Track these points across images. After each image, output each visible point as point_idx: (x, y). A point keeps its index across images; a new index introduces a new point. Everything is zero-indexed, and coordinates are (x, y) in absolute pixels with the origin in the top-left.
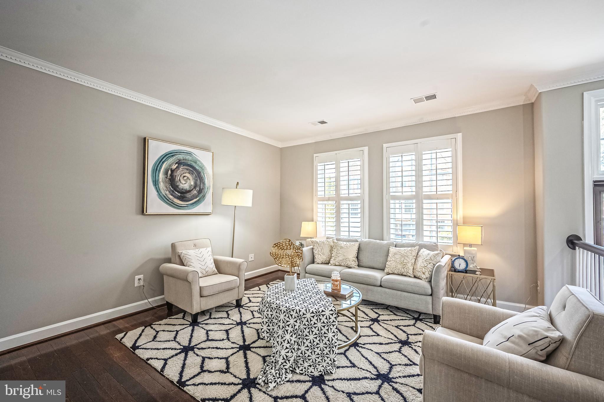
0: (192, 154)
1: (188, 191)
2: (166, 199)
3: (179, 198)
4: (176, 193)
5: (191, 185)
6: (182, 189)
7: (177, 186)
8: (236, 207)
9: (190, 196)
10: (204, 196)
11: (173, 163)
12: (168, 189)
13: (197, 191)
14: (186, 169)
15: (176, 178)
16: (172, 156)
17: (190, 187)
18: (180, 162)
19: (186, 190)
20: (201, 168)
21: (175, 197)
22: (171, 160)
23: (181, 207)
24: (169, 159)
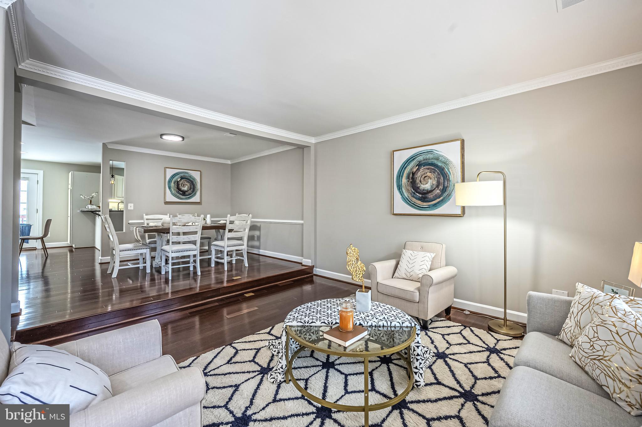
0: (434, 151)
1: (430, 191)
2: (408, 200)
3: (420, 199)
4: (417, 194)
5: (433, 184)
6: (424, 190)
7: (418, 188)
9: (432, 196)
10: (449, 195)
11: (414, 166)
12: (410, 191)
13: (440, 190)
14: (427, 168)
15: (417, 180)
16: (413, 159)
17: (432, 187)
18: (421, 163)
19: (428, 191)
20: (445, 163)
21: (416, 198)
22: (412, 164)
23: (423, 207)
24: (410, 164)
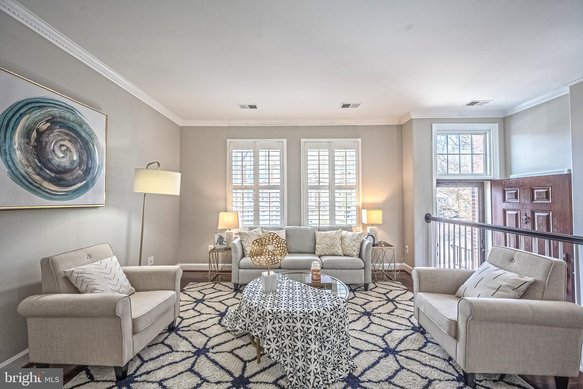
0: (75, 111)
1: (68, 169)
2: (27, 180)
3: (51, 181)
4: (48, 171)
5: (74, 161)
6: (59, 166)
7: (49, 161)
8: (146, 195)
9: (71, 178)
10: (93, 180)
11: (41, 120)
12: (32, 164)
13: (82, 171)
14: (64, 133)
15: (48, 147)
16: (40, 107)
17: (71, 164)
18: (55, 120)
19: (65, 169)
20: (89, 135)
21: (44, 179)
22: (37, 114)
23: (56, 195)
